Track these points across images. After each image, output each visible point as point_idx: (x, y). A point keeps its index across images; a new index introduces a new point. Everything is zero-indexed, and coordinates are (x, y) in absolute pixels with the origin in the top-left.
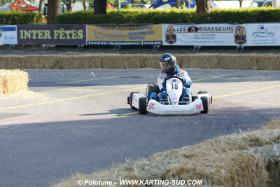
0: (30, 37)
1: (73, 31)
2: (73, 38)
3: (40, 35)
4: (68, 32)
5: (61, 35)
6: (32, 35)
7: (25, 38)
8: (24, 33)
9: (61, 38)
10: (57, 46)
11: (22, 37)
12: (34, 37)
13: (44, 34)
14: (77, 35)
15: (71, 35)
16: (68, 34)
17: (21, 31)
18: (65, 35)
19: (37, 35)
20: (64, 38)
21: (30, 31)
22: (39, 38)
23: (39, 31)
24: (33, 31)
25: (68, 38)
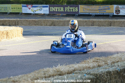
1: (73, 8)
2: (73, 11)
3: (59, 9)
4: (71, 8)
5: (68, 9)
6: (55, 9)
7: (52, 11)
8: (52, 8)
9: (68, 11)
10: (67, 15)
11: (51, 11)
12: (56, 11)
13: (61, 9)
14: (75, 9)
15: (72, 10)
16: (71, 9)
17: (51, 8)
18: (70, 10)
19: (58, 9)
20: (69, 11)
21: (54, 8)
22: (59, 11)
23: (59, 8)
24: (56, 8)
25: (71, 11)
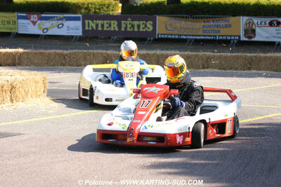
0: (95, 28)
1: (141, 22)
2: (141, 30)
3: (106, 25)
4: (136, 23)
5: (129, 26)
6: (97, 25)
7: (90, 29)
8: (89, 23)
9: (128, 29)
11: (87, 28)
12: (100, 28)
13: (110, 25)
14: (146, 26)
15: (139, 26)
16: (136, 25)
17: (86, 21)
18: (133, 26)
19: (103, 26)
20: (132, 30)
21: (95, 21)
22: (105, 29)
23: (105, 22)
24: (98, 22)
25: (136, 29)
